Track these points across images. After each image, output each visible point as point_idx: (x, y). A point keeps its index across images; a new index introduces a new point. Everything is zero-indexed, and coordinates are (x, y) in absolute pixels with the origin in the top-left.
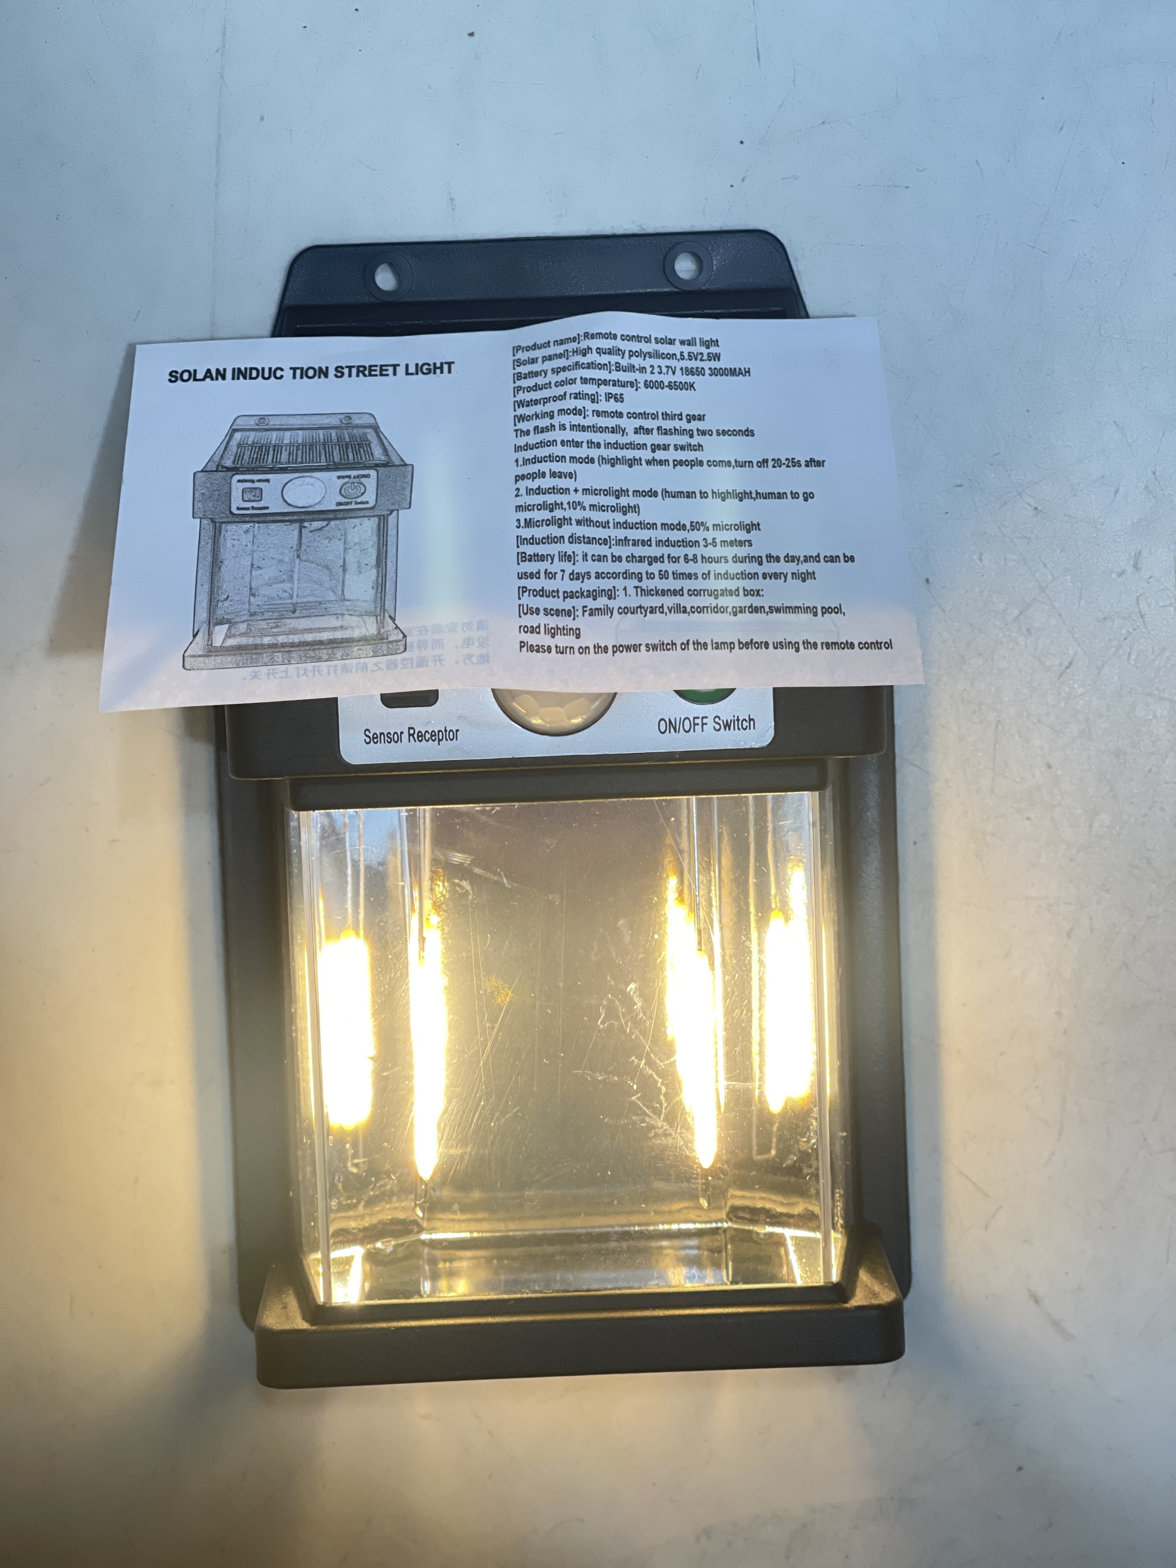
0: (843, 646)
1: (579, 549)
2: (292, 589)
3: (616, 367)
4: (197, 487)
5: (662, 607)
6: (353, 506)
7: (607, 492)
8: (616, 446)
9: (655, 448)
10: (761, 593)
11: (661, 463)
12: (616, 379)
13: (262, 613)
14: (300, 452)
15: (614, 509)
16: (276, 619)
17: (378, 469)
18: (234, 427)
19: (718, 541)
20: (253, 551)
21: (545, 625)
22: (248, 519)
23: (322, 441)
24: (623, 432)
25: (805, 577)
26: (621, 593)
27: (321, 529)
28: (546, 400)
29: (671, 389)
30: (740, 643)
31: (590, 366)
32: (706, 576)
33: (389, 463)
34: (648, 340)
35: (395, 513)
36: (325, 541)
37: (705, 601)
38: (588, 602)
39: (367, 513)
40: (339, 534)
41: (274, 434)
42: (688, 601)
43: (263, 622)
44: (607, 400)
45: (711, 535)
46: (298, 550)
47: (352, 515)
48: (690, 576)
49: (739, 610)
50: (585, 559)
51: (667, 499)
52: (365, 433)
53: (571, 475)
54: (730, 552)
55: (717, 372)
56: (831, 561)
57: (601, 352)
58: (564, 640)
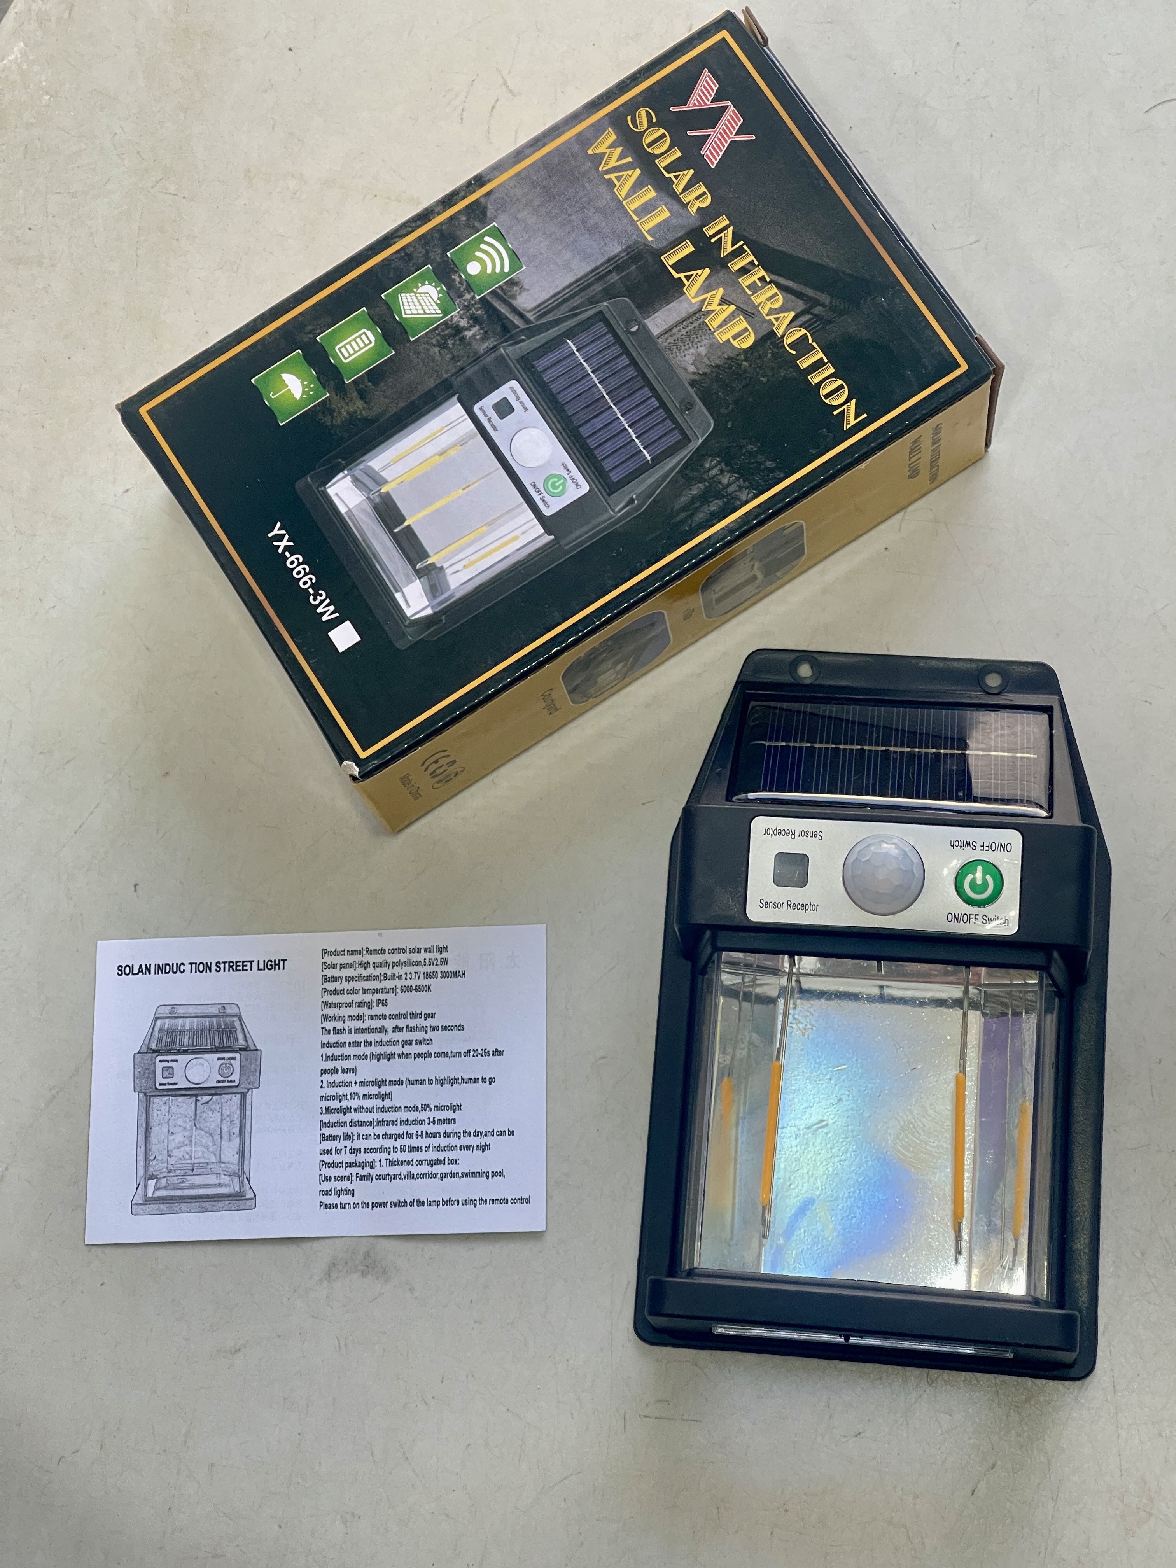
0: (502, 1202)
1: (355, 1130)
2: (191, 1151)
3: (385, 977)
4: (136, 1066)
5: (400, 1175)
6: (226, 1084)
7: (373, 1083)
8: (380, 1043)
9: (405, 1043)
10: (458, 1162)
11: (407, 1056)
12: (384, 988)
13: (175, 1170)
14: (195, 1037)
15: (378, 1096)
16: (183, 1176)
17: (241, 1052)
18: (156, 1015)
19: (436, 1119)
20: (169, 1120)
21: (334, 1188)
22: (165, 1093)
23: (208, 1027)
24: (386, 1031)
25: (484, 1148)
26: (377, 1164)
27: (207, 1103)
28: (341, 1005)
29: (417, 992)
30: (443, 1201)
31: (368, 978)
32: (428, 1148)
33: (247, 1047)
34: (405, 951)
35: (250, 1091)
36: (210, 1113)
37: (426, 1169)
38: (359, 1170)
39: (234, 1090)
40: (218, 1107)
41: (180, 1021)
42: (415, 1170)
43: (175, 1178)
44: (378, 1006)
45: (432, 1114)
46: (195, 1119)
47: (226, 1091)
48: (418, 1149)
49: (444, 1176)
50: (358, 1138)
51: (409, 1086)
52: (233, 1021)
53: (353, 1070)
54: (441, 1128)
55: (445, 975)
56: (501, 1135)
57: (375, 966)
58: (346, 1199)
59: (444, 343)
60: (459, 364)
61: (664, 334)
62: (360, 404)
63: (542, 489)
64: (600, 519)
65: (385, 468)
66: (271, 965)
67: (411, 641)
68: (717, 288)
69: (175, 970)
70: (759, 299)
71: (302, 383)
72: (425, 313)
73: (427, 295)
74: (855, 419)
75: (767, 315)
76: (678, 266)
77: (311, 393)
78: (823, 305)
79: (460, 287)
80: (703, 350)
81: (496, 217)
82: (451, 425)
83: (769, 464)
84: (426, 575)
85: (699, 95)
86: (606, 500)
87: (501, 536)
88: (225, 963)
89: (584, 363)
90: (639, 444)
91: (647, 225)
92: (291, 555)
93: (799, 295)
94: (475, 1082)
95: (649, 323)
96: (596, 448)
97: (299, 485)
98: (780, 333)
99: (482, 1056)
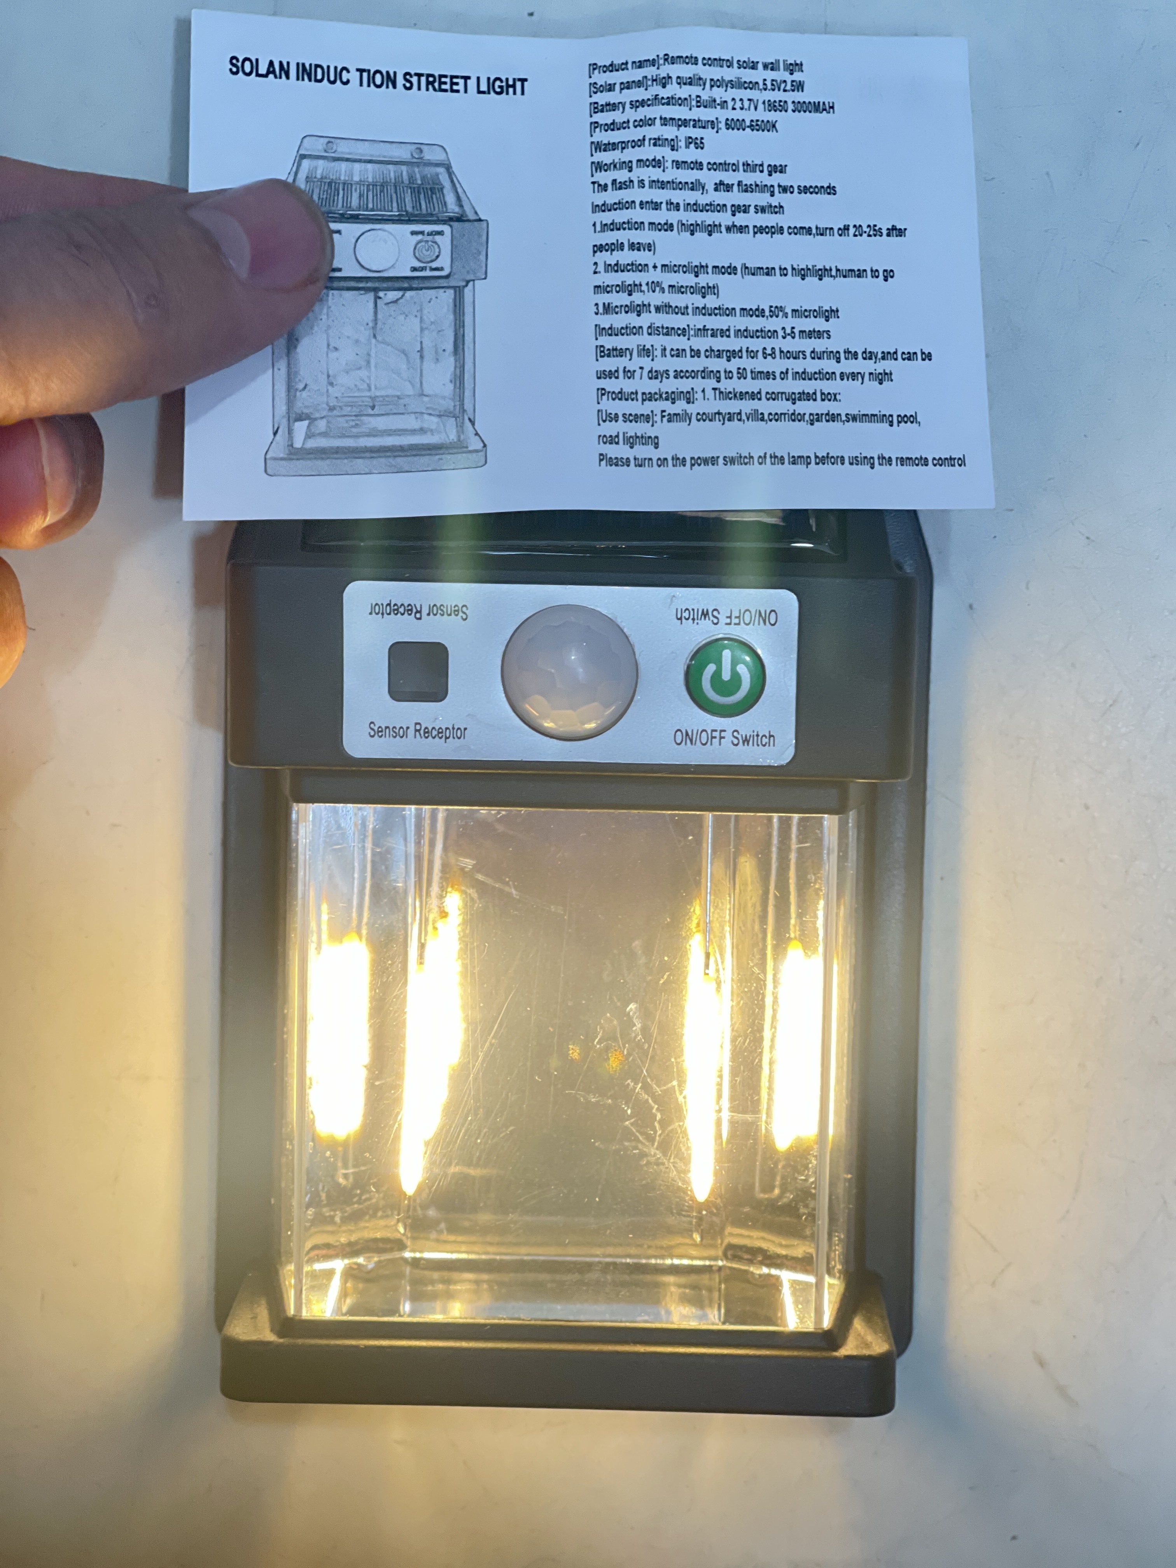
0: (917, 462)
1: (658, 341)
2: (369, 377)
3: (698, 102)
5: (740, 413)
6: (428, 273)
7: (685, 269)
8: (695, 207)
9: (737, 209)
10: (838, 397)
11: (742, 229)
12: (697, 119)
13: (341, 407)
14: (370, 195)
15: (693, 290)
16: (356, 416)
17: (452, 223)
18: (301, 153)
19: (796, 331)
21: (624, 433)
23: (393, 181)
24: (703, 188)
25: (883, 377)
26: (699, 395)
27: (396, 302)
28: (623, 145)
29: (753, 130)
30: (816, 457)
31: (670, 101)
32: (784, 375)
33: (462, 216)
34: (730, 63)
35: (471, 283)
36: (402, 317)
37: (783, 406)
38: (667, 406)
39: (443, 283)
40: (413, 309)
41: (344, 166)
42: (765, 407)
43: (342, 420)
44: (687, 147)
45: (790, 322)
46: (374, 328)
47: (427, 284)
48: (768, 375)
49: (816, 418)
50: (664, 355)
51: (746, 277)
52: (437, 173)
53: (650, 247)
54: (808, 345)
55: (801, 107)
56: (909, 359)
57: (681, 81)
58: (643, 451)
66: (500, 87)
69: (332, 78)
88: (419, 76)
94: (859, 276)
99: (869, 236)
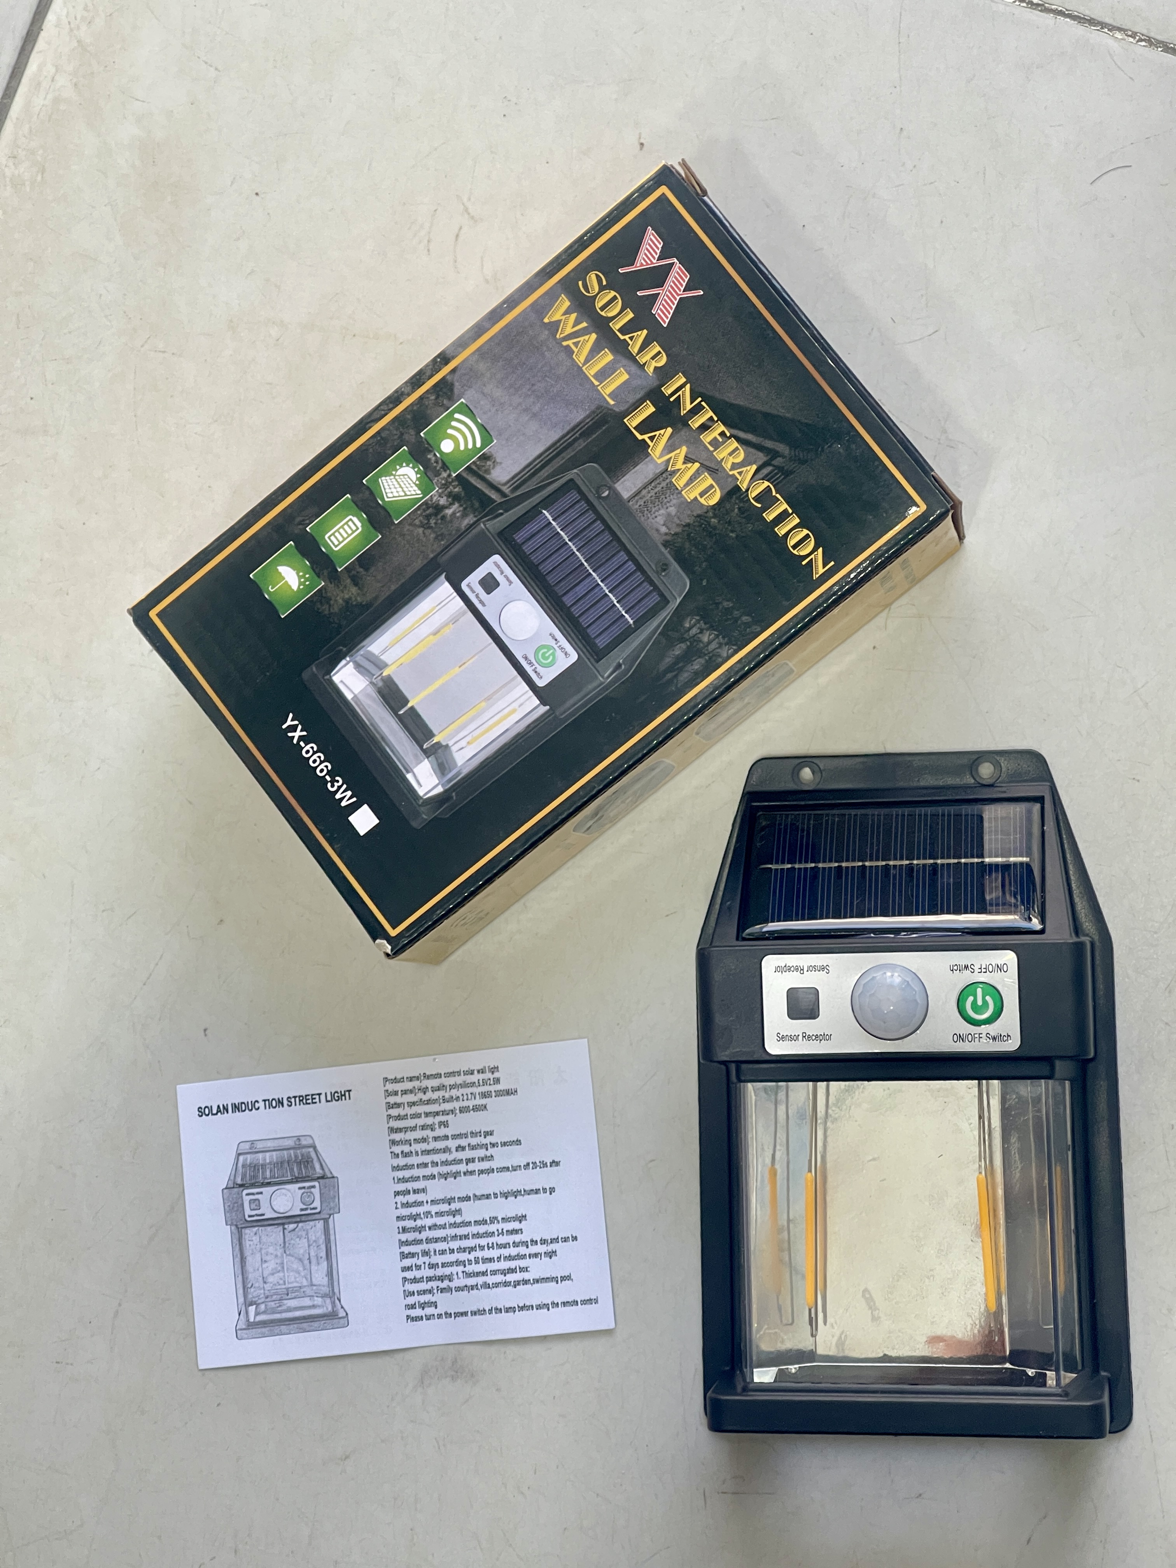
0: (572, 1304)
1: (432, 1246)
2: (284, 1276)
3: (443, 1100)
4: (225, 1201)
5: (477, 1285)
6: (309, 1212)
7: (443, 1201)
8: (446, 1163)
9: (469, 1161)
10: (528, 1269)
11: (472, 1173)
12: (443, 1110)
13: (272, 1296)
14: (276, 1169)
15: (448, 1213)
16: (279, 1300)
17: (319, 1180)
18: (239, 1152)
19: (504, 1231)
20: (261, 1249)
21: (418, 1302)
22: (255, 1224)
23: (287, 1159)
24: (450, 1151)
25: (551, 1254)
26: (455, 1277)
27: (294, 1230)
28: (405, 1130)
29: (474, 1111)
30: (518, 1307)
31: (429, 1102)
32: (499, 1259)
33: (324, 1175)
34: (459, 1073)
35: (332, 1216)
36: (298, 1240)
37: (499, 1278)
38: (439, 1283)
39: (317, 1216)
40: (304, 1234)
41: (260, 1156)
42: (491, 1279)
43: (273, 1303)
44: (440, 1127)
45: (500, 1226)
46: (284, 1247)
47: (310, 1218)
48: (490, 1260)
49: (517, 1284)
50: (435, 1254)
51: (476, 1201)
52: (309, 1152)
53: (424, 1190)
54: (511, 1239)
55: (499, 1093)
56: (565, 1241)
57: (434, 1090)
58: (429, 1311)
59: (427, 523)
60: (442, 543)
61: (634, 497)
62: (354, 590)
63: (533, 661)
64: (590, 687)
65: (384, 651)
66: (338, 1097)
67: (426, 819)
68: (680, 447)
69: (250, 1108)
70: (720, 454)
71: (298, 574)
72: (406, 495)
73: (406, 477)
74: (824, 568)
75: (731, 470)
76: (641, 428)
77: (307, 583)
78: (783, 457)
79: (436, 467)
80: (672, 510)
81: (463, 394)
82: (441, 604)
83: (745, 619)
84: (433, 754)
85: (646, 255)
86: (595, 667)
87: (500, 709)
88: (295, 1097)
89: (561, 533)
90: (621, 609)
91: (607, 389)
92: (306, 745)
93: (759, 448)
94: (536, 1193)
95: (619, 486)
96: (580, 616)
97: (306, 675)
98: (744, 487)
99: (540, 1168)
